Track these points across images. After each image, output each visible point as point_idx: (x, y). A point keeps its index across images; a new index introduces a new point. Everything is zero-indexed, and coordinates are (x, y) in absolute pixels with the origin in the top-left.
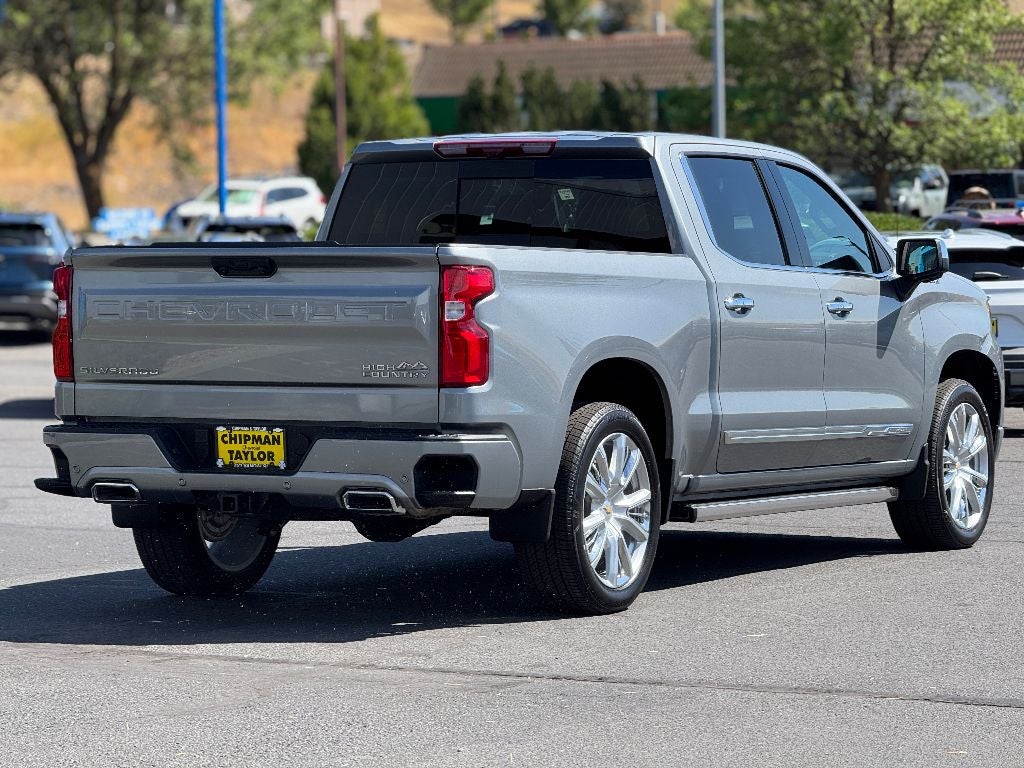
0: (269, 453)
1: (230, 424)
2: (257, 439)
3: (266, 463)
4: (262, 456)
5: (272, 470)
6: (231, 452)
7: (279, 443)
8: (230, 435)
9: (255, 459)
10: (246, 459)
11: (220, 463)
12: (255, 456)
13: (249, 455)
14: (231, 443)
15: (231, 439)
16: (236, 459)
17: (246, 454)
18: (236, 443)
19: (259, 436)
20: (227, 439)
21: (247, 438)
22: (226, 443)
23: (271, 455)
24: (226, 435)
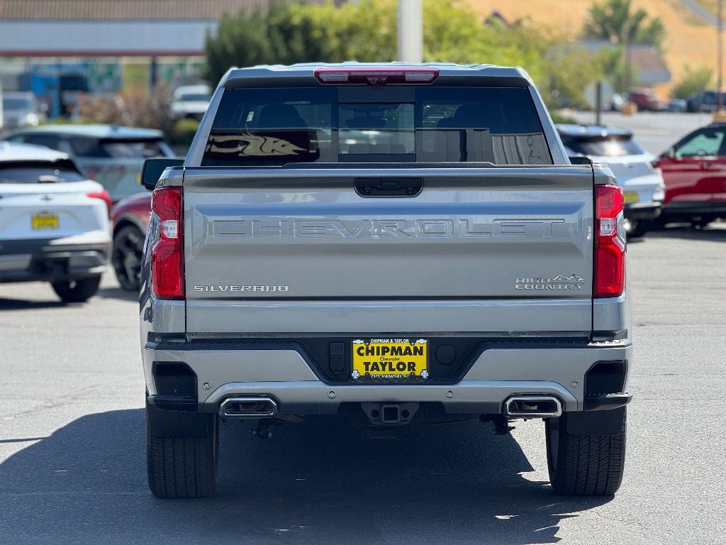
0: (409, 363)
1: (367, 337)
2: (397, 351)
3: (406, 373)
4: (401, 366)
5: (414, 380)
6: (367, 364)
7: (421, 354)
8: (367, 348)
9: (394, 370)
10: (384, 370)
11: (355, 375)
12: (394, 366)
13: (387, 366)
14: (367, 354)
15: (368, 352)
16: (372, 370)
17: (384, 365)
18: (373, 354)
19: (400, 348)
20: (362, 351)
21: (385, 350)
22: (362, 355)
23: (412, 366)
24: (362, 348)
